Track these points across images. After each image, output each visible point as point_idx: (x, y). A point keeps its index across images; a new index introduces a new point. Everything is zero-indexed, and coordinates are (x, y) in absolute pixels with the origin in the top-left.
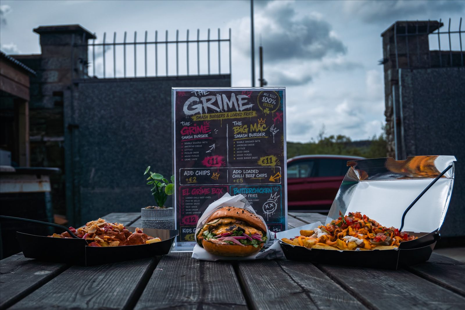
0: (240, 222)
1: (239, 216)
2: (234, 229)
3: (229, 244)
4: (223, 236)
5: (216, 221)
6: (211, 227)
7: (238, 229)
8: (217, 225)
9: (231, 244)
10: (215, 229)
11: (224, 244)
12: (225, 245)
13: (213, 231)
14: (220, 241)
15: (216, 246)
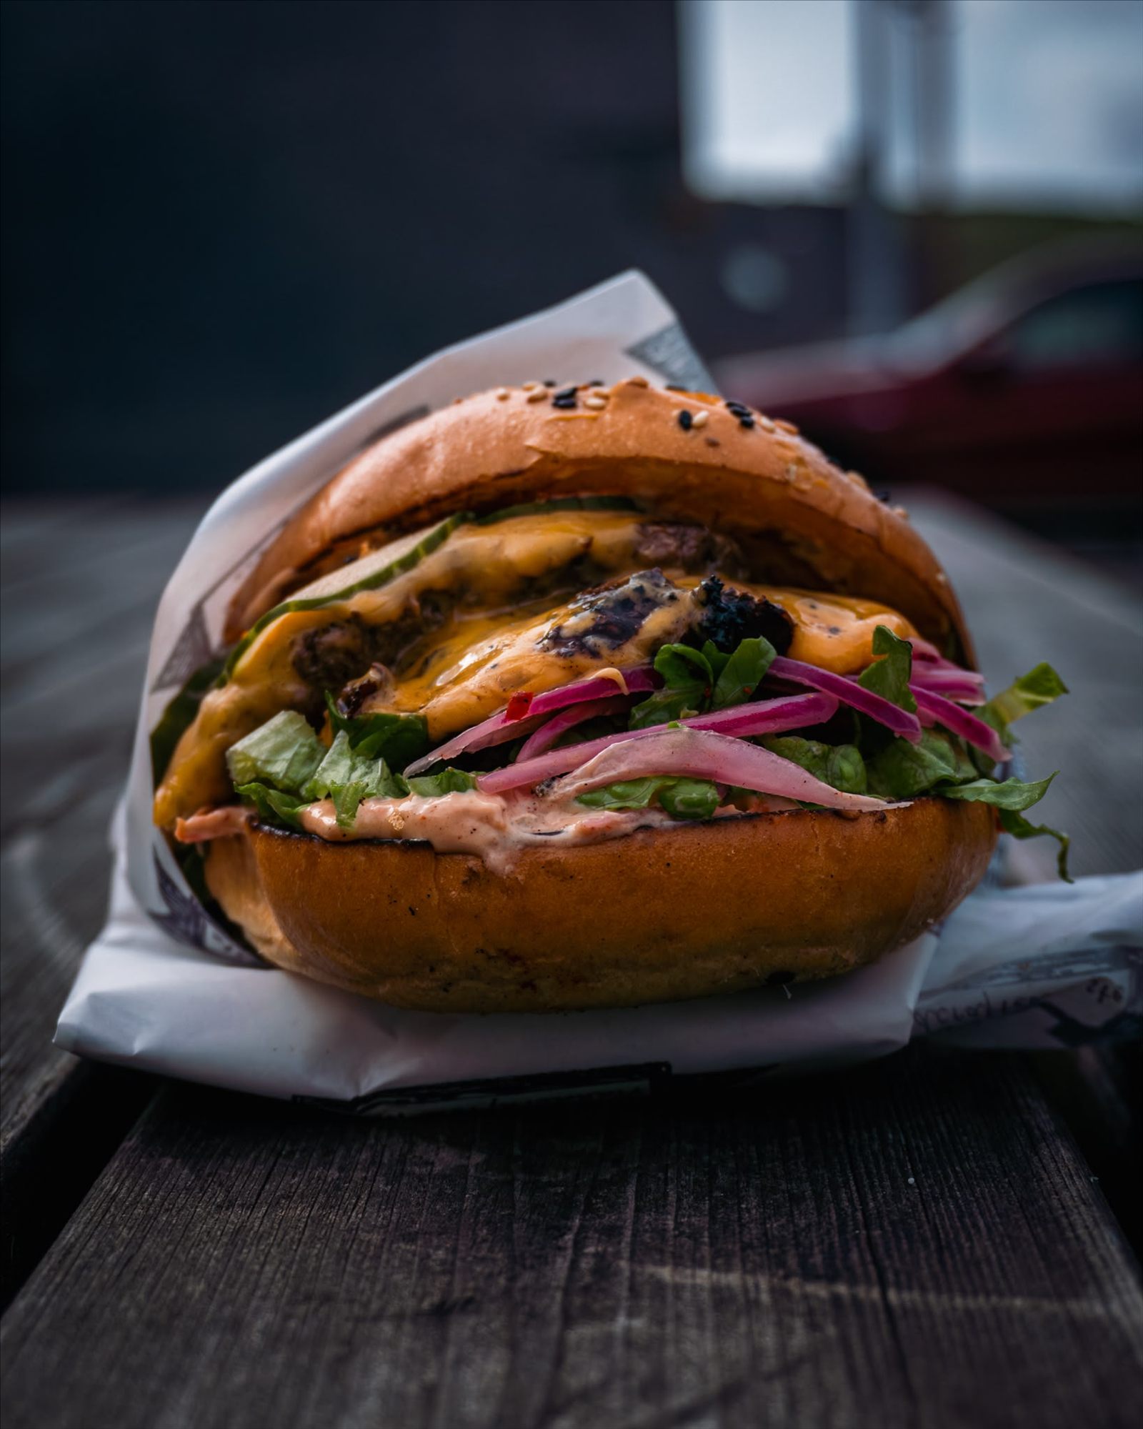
0: (693, 537)
1: (713, 458)
2: (655, 622)
3: (656, 819)
4: (539, 739)
5: (372, 562)
6: (334, 637)
7: (701, 615)
8: (407, 611)
9: (696, 818)
10: (389, 662)
11: (592, 838)
12: (615, 847)
13: (371, 690)
14: (523, 808)
15: (480, 877)
